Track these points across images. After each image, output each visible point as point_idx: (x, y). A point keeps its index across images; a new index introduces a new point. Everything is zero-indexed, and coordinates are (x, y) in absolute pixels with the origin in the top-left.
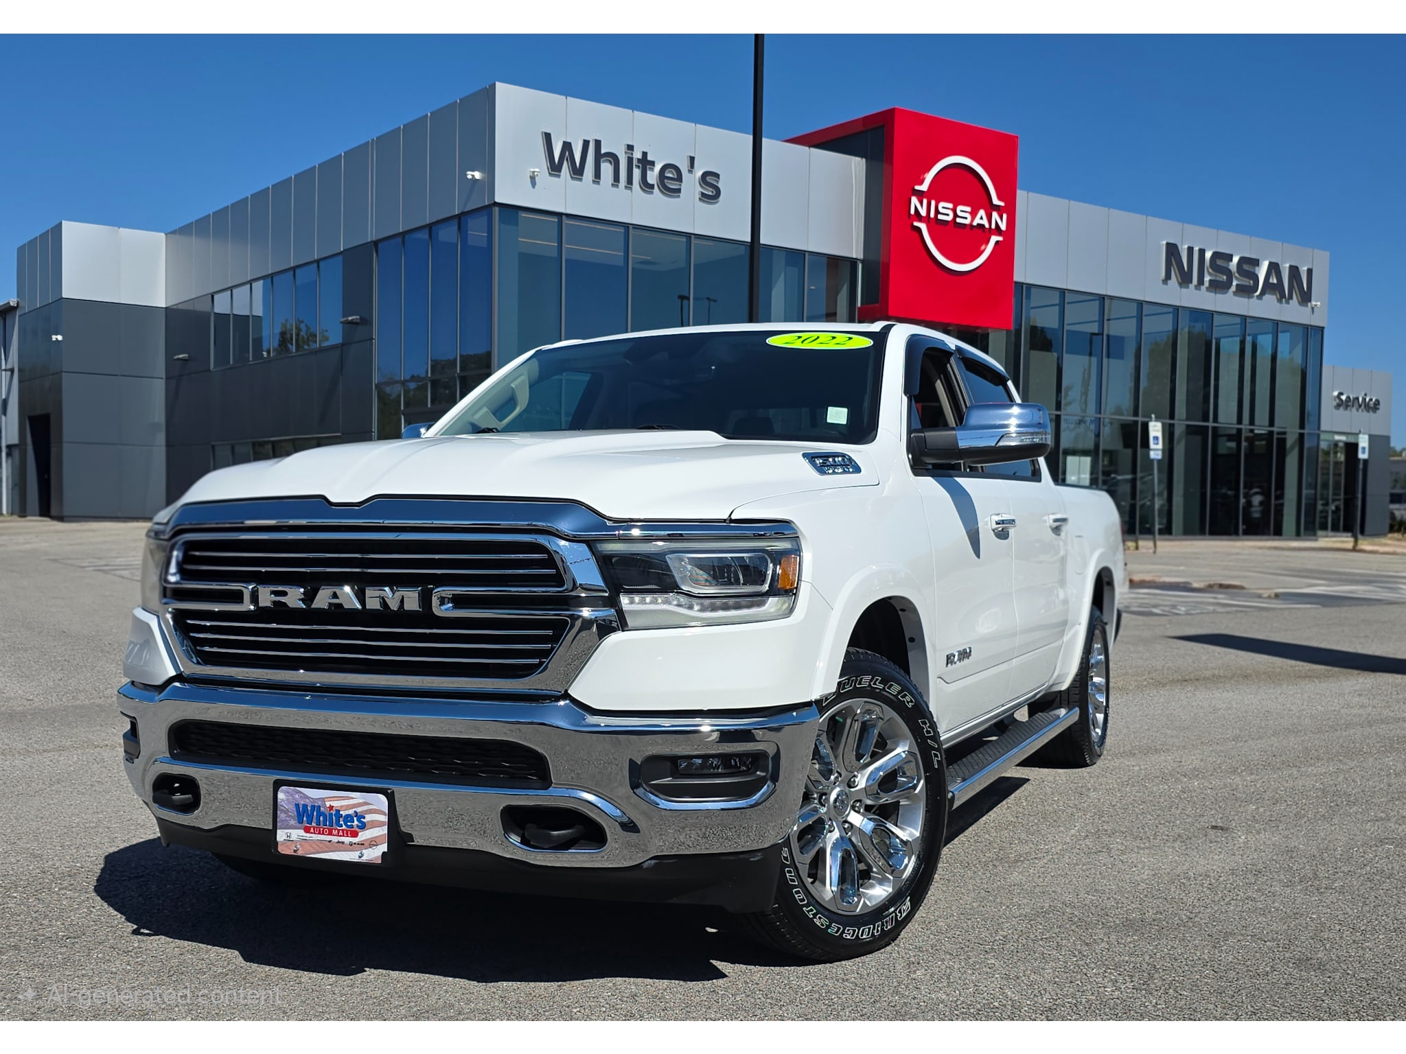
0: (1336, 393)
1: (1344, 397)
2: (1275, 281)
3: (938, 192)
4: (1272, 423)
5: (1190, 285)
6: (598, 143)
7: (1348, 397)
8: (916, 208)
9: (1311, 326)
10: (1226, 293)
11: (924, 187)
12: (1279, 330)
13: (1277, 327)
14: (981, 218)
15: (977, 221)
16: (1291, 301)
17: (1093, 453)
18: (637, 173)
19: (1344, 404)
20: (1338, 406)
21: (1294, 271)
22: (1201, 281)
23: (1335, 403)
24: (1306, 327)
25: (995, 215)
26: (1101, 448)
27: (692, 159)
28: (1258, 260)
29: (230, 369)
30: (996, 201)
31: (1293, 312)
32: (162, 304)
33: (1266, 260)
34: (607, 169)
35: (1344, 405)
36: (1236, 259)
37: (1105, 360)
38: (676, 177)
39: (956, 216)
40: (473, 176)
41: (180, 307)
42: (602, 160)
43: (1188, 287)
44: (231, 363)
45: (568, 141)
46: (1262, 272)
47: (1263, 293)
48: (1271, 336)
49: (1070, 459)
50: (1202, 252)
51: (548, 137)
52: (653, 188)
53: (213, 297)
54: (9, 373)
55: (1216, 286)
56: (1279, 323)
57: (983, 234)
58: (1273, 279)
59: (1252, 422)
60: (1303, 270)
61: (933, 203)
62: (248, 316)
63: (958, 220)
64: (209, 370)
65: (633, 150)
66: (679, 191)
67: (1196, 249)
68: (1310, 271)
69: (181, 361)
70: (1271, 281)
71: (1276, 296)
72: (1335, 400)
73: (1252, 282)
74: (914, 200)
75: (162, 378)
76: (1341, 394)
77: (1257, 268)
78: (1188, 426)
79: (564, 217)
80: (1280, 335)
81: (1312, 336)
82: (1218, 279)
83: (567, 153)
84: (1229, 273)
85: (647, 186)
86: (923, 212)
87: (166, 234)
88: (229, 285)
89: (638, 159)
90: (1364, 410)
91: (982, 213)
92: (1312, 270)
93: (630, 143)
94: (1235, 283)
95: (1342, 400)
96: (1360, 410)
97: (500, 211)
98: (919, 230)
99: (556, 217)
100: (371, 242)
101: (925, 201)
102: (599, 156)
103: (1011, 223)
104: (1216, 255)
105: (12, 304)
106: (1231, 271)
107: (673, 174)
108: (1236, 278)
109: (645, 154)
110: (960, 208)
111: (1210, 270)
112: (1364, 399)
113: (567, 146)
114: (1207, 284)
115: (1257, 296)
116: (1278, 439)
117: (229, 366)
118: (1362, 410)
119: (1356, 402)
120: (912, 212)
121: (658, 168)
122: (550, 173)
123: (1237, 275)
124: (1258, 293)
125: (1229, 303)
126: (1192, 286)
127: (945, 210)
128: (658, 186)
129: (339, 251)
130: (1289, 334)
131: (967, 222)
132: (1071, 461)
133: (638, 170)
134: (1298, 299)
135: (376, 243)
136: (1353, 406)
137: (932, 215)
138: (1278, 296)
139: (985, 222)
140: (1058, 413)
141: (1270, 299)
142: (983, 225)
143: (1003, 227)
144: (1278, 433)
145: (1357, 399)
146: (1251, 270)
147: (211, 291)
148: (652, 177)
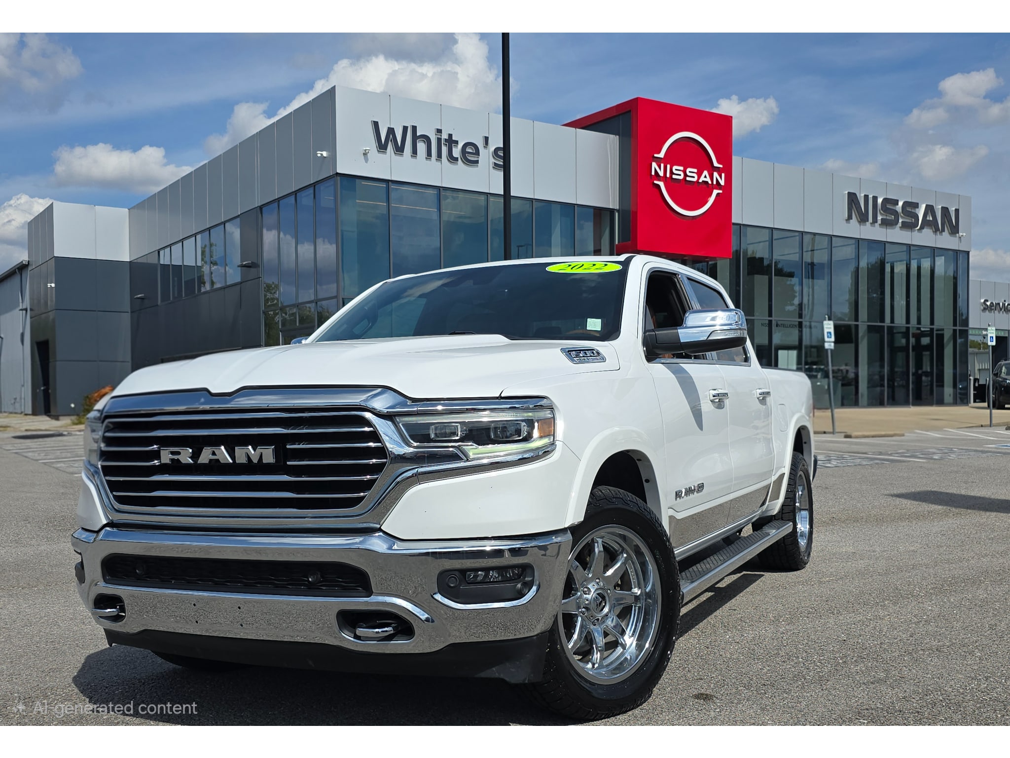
0: (982, 301)
1: (988, 303)
2: (931, 219)
3: (672, 158)
4: (932, 323)
5: (867, 223)
6: (414, 128)
7: (992, 303)
8: (655, 170)
9: (959, 250)
10: (894, 228)
11: (661, 155)
12: (935, 255)
13: (934, 252)
14: (705, 177)
15: (702, 179)
16: (943, 233)
17: (798, 347)
18: (444, 150)
19: (987, 308)
20: (985, 309)
21: (945, 210)
22: (875, 220)
23: (982, 308)
24: (956, 252)
25: (716, 175)
26: (804, 343)
27: (486, 139)
28: (918, 204)
29: (170, 303)
30: (716, 164)
31: (945, 241)
32: (127, 259)
33: (924, 204)
34: (421, 147)
35: (989, 309)
36: (901, 204)
37: (804, 280)
38: (474, 152)
39: (686, 175)
40: (322, 154)
41: (139, 261)
42: (417, 141)
43: (866, 225)
44: (171, 299)
45: (392, 127)
46: (921, 213)
47: (922, 228)
48: (929, 259)
49: (780, 352)
50: (875, 199)
51: (376, 125)
52: (458, 161)
53: (159, 252)
54: (24, 312)
55: (886, 223)
56: (935, 249)
57: (707, 189)
58: (929, 217)
59: (919, 322)
60: (952, 210)
61: (668, 166)
62: (181, 266)
63: (688, 179)
64: (157, 305)
65: (441, 133)
66: (477, 162)
67: (871, 196)
68: (957, 211)
69: (140, 300)
70: (928, 218)
71: (932, 229)
72: (982, 306)
73: (913, 220)
74: (654, 165)
75: (128, 312)
76: (987, 301)
77: (917, 209)
78: (869, 326)
79: (390, 183)
80: (937, 258)
81: (960, 257)
82: (888, 218)
83: (391, 136)
84: (896, 213)
85: (452, 159)
86: (661, 173)
87: (129, 209)
88: (169, 244)
89: (445, 139)
90: (1004, 312)
91: (706, 173)
92: (958, 210)
93: (439, 128)
94: (900, 221)
95: (987, 305)
96: (1001, 312)
97: (340, 179)
98: (658, 186)
99: (385, 183)
100: (258, 207)
101: (662, 165)
102: (415, 138)
103: (729, 180)
104: (886, 201)
105: (24, 263)
106: (897, 212)
107: (473, 151)
108: (902, 217)
109: (450, 136)
110: (688, 170)
111: (882, 212)
112: (1004, 304)
113: (391, 131)
114: (879, 222)
115: (918, 230)
116: (937, 334)
117: (170, 302)
118: (1003, 312)
119: (998, 306)
120: (653, 173)
121: (460, 145)
122: (378, 151)
123: (902, 215)
124: (918, 228)
125: (897, 235)
126: (868, 224)
127: (678, 172)
128: (461, 159)
129: (237, 215)
130: (943, 257)
131: (695, 180)
132: (782, 354)
133: (445, 147)
134: (948, 231)
135: (261, 208)
136: (996, 310)
137: (668, 175)
138: (934, 230)
139: (708, 180)
140: (770, 319)
141: (927, 231)
142: (707, 182)
143: (722, 183)
144: (937, 330)
145: (999, 304)
146: (913, 211)
147: (158, 248)
148: (456, 152)
